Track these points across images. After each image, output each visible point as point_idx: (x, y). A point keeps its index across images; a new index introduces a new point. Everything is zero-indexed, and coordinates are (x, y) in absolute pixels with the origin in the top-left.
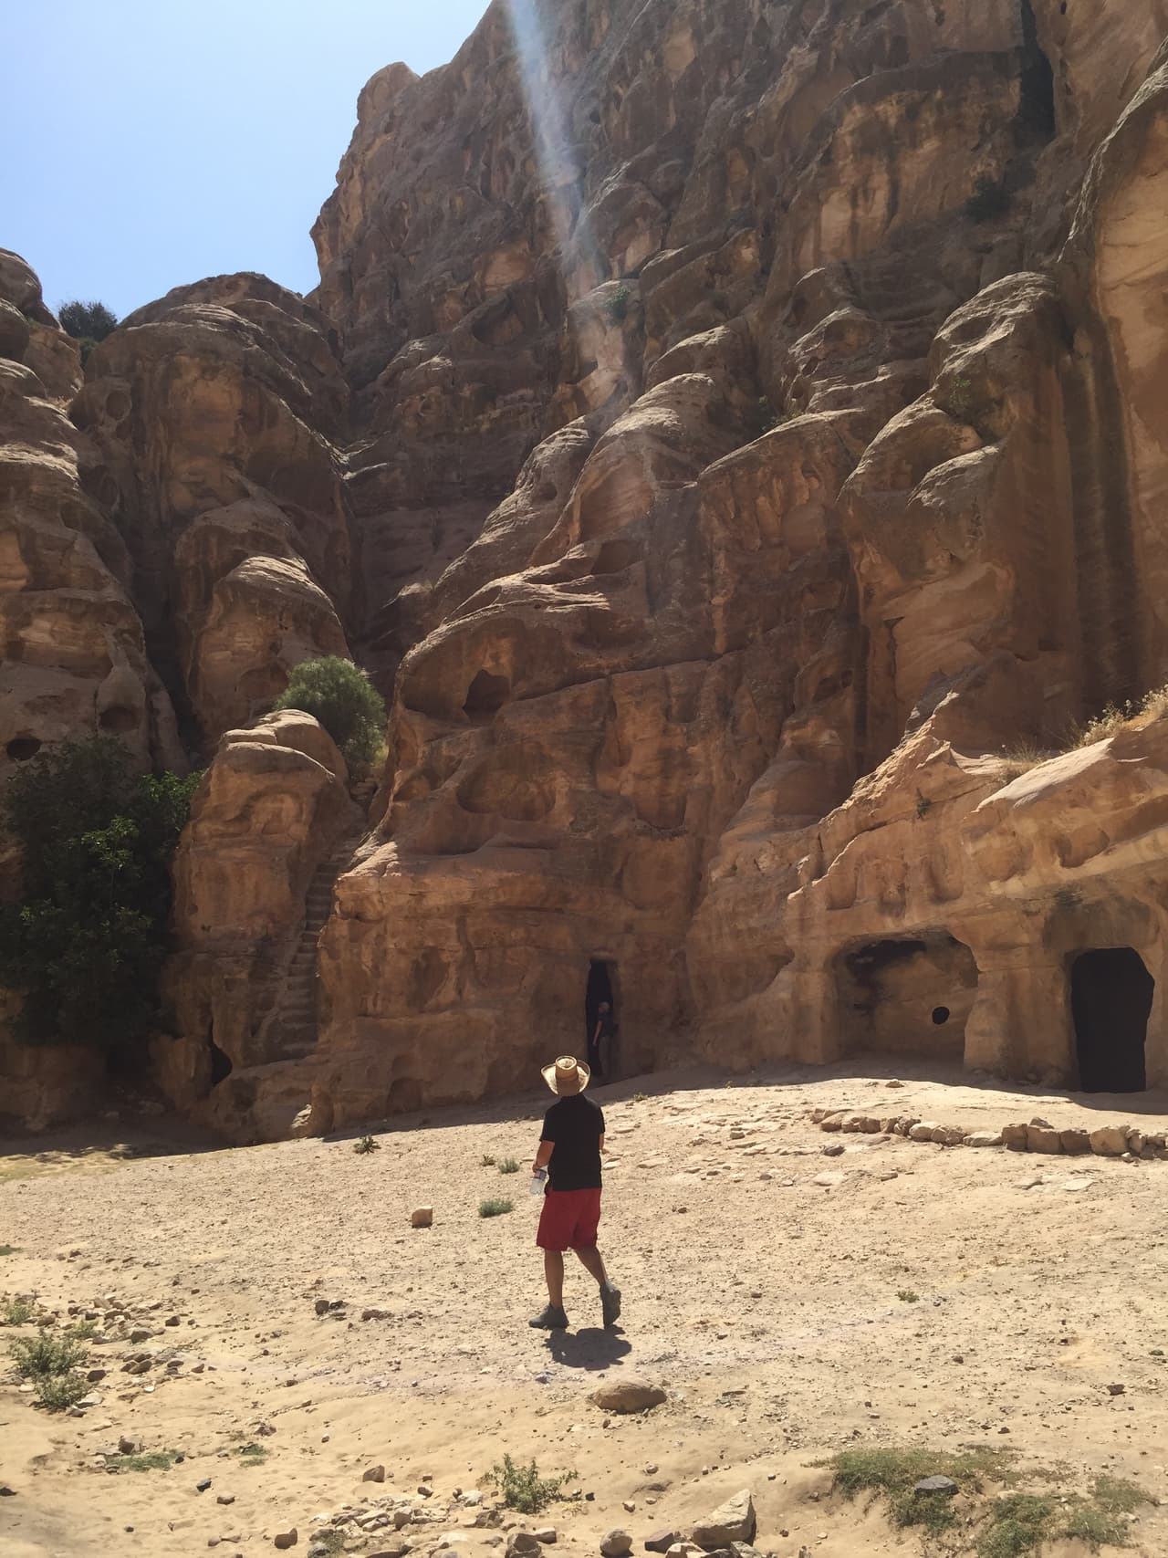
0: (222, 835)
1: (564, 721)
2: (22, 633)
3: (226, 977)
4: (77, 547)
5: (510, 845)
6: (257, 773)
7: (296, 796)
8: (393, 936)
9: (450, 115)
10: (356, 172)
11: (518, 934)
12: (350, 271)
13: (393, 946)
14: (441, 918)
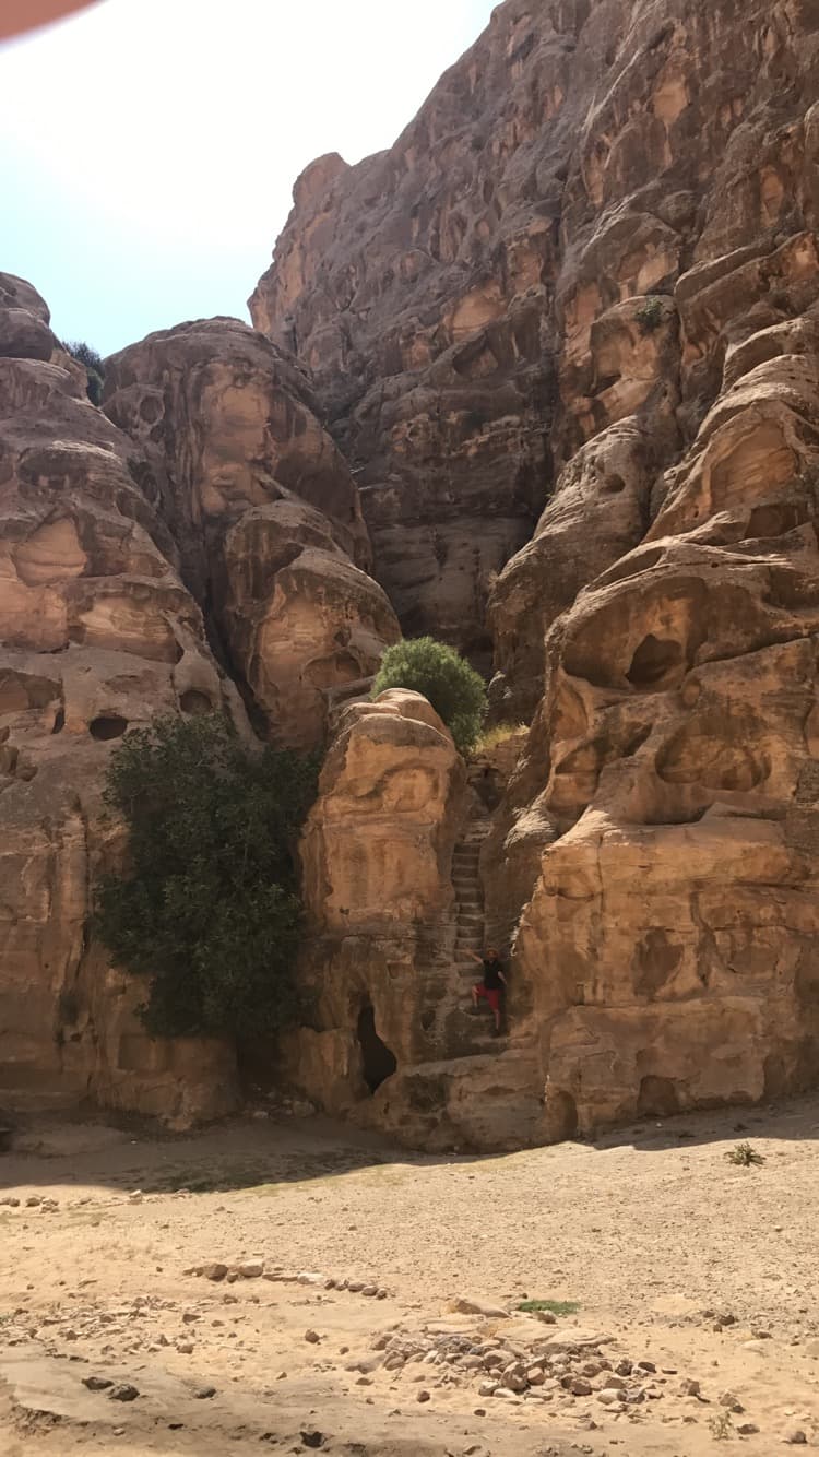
0: (354, 812)
1: (772, 682)
2: (83, 618)
3: (389, 962)
4: (135, 535)
5: (734, 814)
6: (398, 745)
7: (431, 772)
8: (614, 913)
9: (391, 192)
10: (296, 246)
11: (766, 913)
12: (294, 330)
13: (612, 926)
14: (669, 893)
